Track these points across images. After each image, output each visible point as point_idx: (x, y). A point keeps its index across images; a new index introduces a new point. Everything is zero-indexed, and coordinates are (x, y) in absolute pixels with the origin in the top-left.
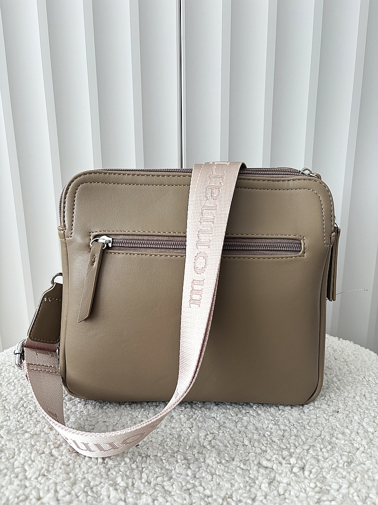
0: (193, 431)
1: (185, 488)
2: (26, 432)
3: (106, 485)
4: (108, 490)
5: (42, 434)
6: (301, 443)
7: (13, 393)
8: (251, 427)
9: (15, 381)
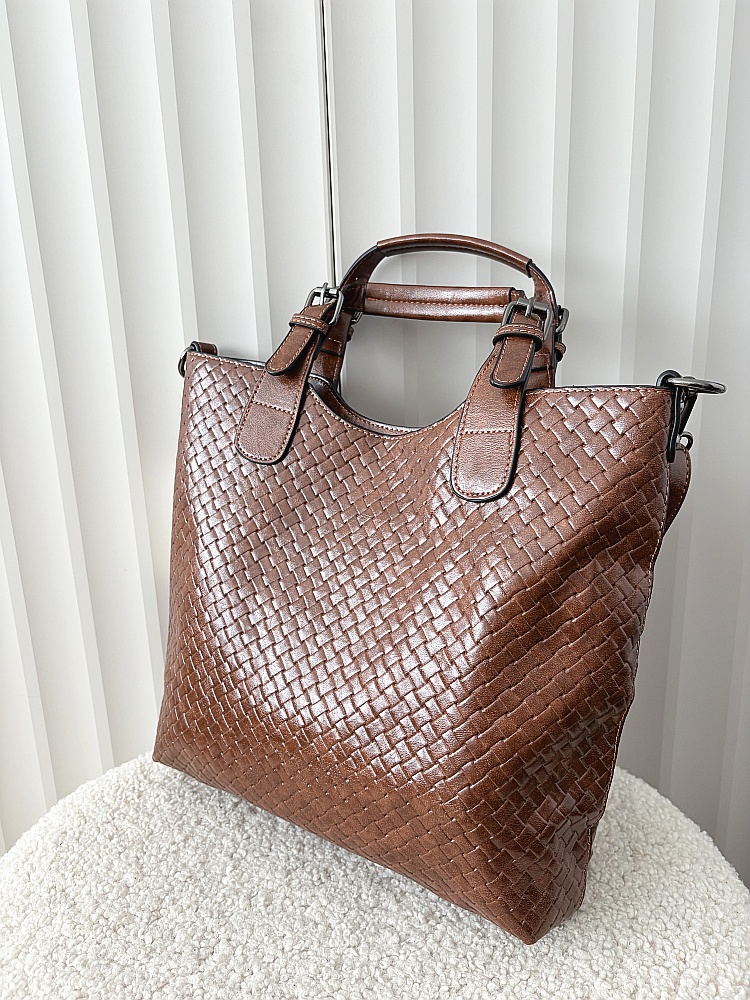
0: (360, 953)
2: (112, 961)
6: (518, 968)
8: (446, 943)
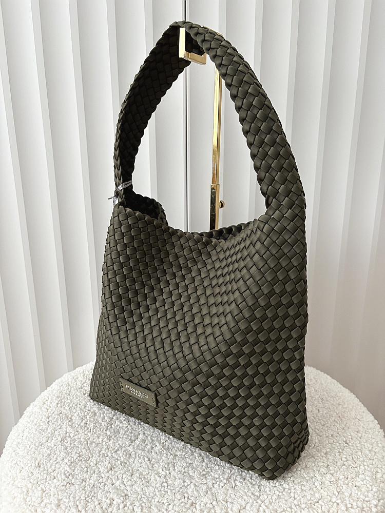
1: (202, 474)
3: (153, 474)
4: (155, 477)
5: (104, 443)
7: (76, 415)
9: (74, 405)
